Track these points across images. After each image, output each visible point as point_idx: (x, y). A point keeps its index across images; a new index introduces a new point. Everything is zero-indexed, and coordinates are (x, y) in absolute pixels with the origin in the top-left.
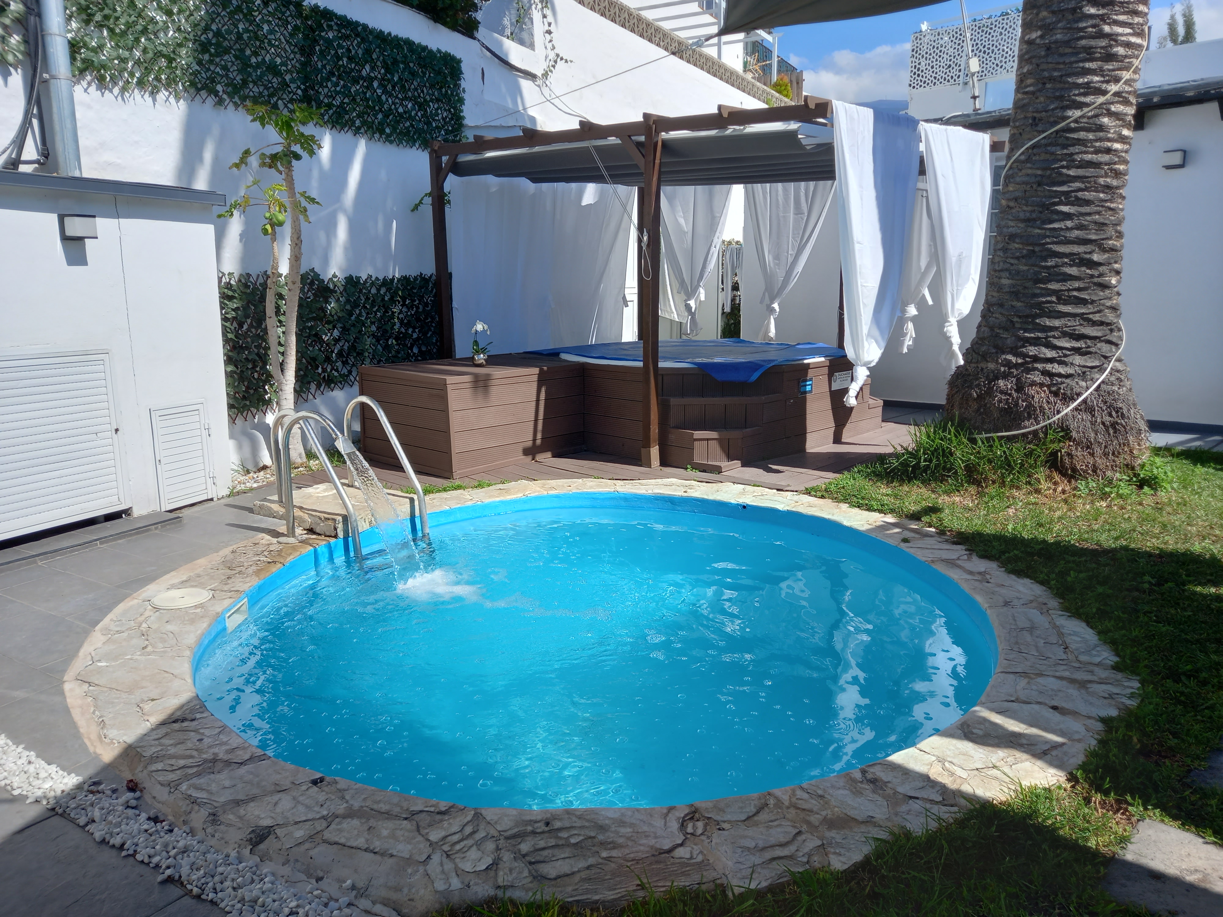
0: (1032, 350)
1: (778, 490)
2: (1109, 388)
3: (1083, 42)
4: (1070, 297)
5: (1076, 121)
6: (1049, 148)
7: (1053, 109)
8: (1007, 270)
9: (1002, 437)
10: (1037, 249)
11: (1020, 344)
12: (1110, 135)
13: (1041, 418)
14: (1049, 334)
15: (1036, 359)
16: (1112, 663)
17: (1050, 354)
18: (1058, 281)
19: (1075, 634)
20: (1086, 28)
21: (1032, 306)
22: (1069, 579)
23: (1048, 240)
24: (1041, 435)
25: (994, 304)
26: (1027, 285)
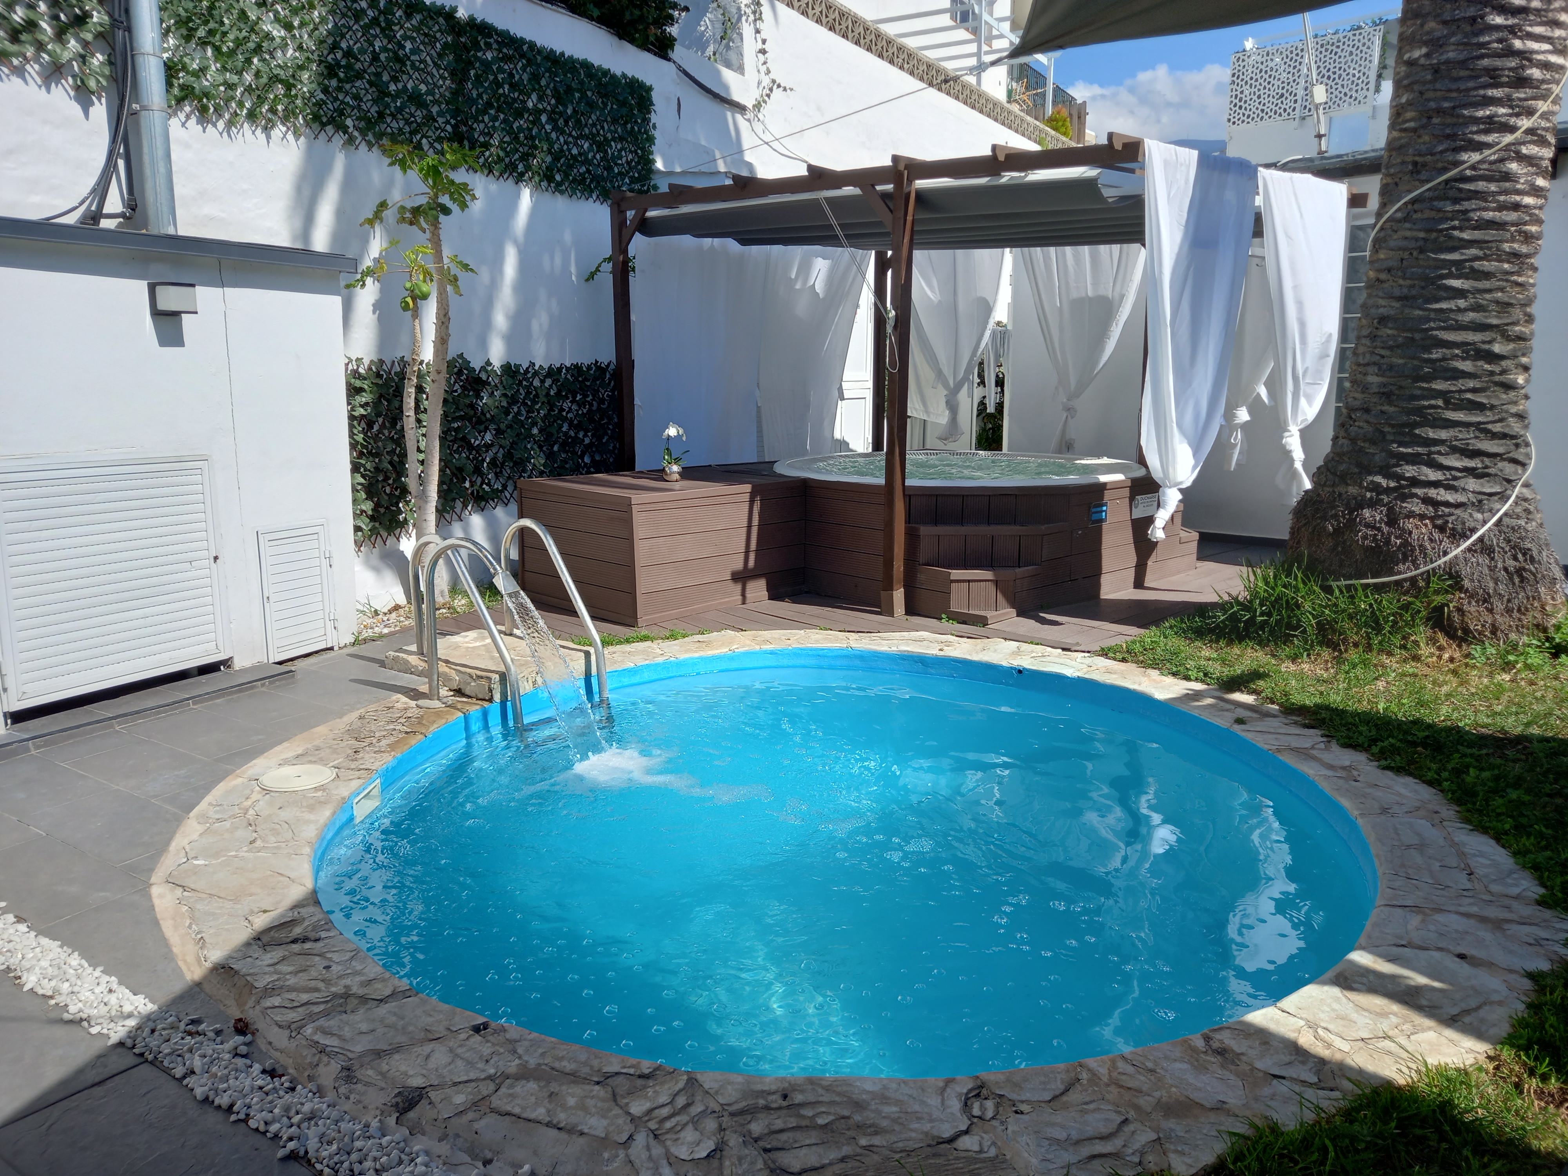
0: (1410, 471)
1: (1064, 649)
2: (1514, 522)
3: (1486, 62)
4: (1462, 400)
5: (1473, 167)
6: (1435, 203)
7: (1442, 152)
8: (1375, 364)
9: (1366, 587)
10: (1417, 336)
11: (1394, 461)
12: (1519, 186)
13: (1421, 560)
14: (1433, 449)
15: (1415, 482)
16: (1537, 897)
17: (1433, 475)
18: (1446, 379)
19: (1482, 855)
20: (1489, 43)
21: (1410, 412)
22: (1468, 779)
23: (1432, 325)
24: (1422, 584)
25: (1357, 409)
26: (1403, 384)
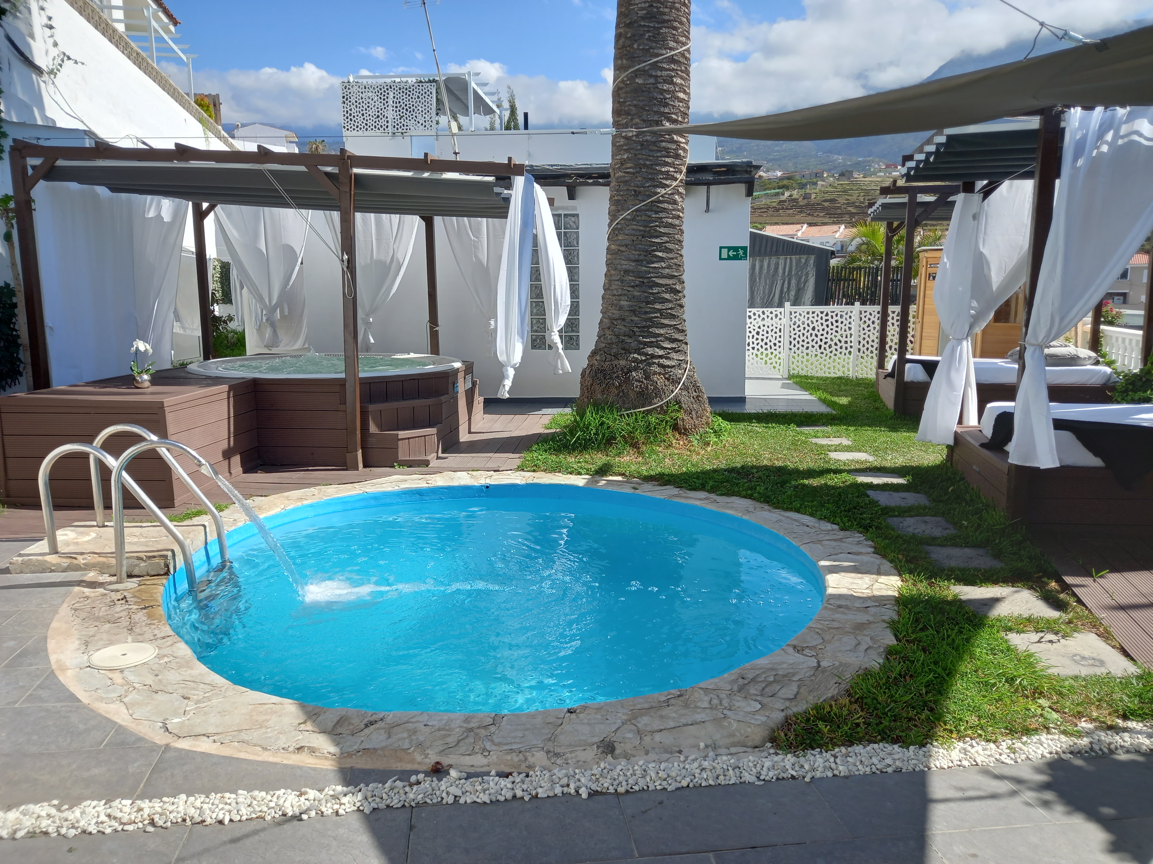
0: (650, 350)
2: (692, 374)
5: (662, 196)
6: (647, 213)
7: (647, 186)
8: (625, 295)
10: (645, 281)
11: (642, 346)
12: (678, 207)
13: (663, 396)
14: (659, 339)
15: (653, 356)
17: (661, 352)
18: (660, 303)
19: (801, 518)
21: (646, 320)
23: (651, 275)
24: (665, 408)
26: (641, 305)
